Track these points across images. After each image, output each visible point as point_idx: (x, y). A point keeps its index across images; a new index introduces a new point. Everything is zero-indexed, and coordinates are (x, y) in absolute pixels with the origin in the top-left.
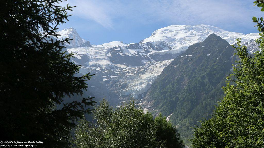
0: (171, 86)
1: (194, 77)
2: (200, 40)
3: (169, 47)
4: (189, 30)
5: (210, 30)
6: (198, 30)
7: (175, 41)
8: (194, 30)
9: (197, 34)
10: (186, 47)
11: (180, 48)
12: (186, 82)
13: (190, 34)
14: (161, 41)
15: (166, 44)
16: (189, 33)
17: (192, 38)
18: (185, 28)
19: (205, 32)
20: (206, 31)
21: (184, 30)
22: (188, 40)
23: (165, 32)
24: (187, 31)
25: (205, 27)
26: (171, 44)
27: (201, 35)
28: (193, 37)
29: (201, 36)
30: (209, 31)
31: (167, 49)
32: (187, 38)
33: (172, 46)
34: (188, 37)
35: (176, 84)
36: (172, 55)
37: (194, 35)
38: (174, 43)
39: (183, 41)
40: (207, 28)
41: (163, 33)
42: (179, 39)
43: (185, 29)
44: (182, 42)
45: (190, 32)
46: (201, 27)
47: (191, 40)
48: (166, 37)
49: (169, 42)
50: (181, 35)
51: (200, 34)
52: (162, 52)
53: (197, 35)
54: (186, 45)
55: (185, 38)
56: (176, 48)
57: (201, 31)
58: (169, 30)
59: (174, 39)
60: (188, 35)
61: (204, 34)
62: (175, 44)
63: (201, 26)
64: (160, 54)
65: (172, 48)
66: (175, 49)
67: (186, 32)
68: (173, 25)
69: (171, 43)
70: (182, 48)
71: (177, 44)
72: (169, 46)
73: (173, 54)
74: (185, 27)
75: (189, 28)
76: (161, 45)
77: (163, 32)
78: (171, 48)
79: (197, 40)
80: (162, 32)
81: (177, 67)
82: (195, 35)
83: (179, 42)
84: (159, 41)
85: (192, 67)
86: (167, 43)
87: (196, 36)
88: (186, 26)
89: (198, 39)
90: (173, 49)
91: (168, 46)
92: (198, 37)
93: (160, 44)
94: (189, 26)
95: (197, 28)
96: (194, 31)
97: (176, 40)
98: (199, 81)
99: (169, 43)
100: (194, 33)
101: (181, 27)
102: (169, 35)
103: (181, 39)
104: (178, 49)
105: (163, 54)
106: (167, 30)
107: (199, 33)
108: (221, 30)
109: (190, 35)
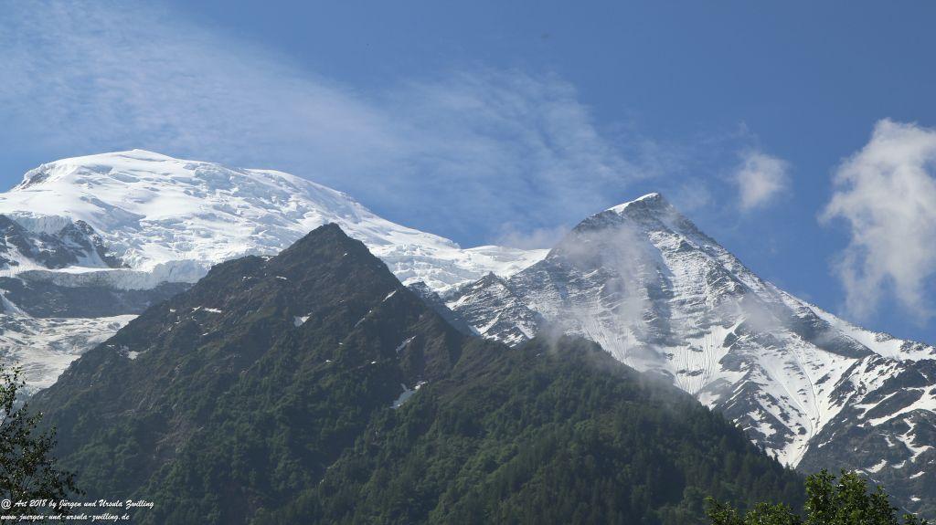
0: (102, 451)
1: (220, 419)
2: (260, 241)
3: (107, 255)
4: (213, 189)
5: (309, 203)
6: (254, 193)
7: (139, 229)
8: (236, 189)
9: (247, 213)
10: (188, 266)
11: (159, 265)
12: (179, 438)
13: (216, 208)
14: (69, 219)
15: (91, 238)
16: (209, 201)
17: (225, 225)
18: (192, 173)
19: (285, 210)
20: (293, 206)
21: (190, 182)
22: (202, 232)
23: (96, 176)
24: (203, 189)
25: (289, 184)
26: (116, 240)
27: (268, 220)
28: (227, 221)
29: (264, 226)
30: (303, 203)
31: (94, 264)
32: (198, 223)
33: (122, 249)
34: (203, 217)
35: (130, 442)
36: (119, 296)
37: (233, 212)
38: (135, 236)
39: (176, 234)
40: (297, 190)
41: (80, 182)
42: (158, 223)
43: (194, 179)
44: (170, 237)
45: (218, 195)
46: (271, 183)
47: (218, 237)
48: (96, 202)
49: (110, 229)
50: (172, 204)
51: (262, 212)
52: (68, 275)
53: (248, 217)
54: (192, 255)
55: (189, 222)
56: (140, 261)
57: (266, 202)
58: (112, 172)
59: (137, 218)
60: (204, 211)
61: (282, 214)
62: (137, 245)
63: (271, 177)
64: (58, 284)
65: (122, 260)
66: (136, 269)
67: (198, 194)
68: (136, 152)
69: (120, 234)
70: (172, 266)
71: (148, 245)
72: (106, 250)
73: (123, 291)
74: (194, 167)
75: (214, 176)
76: (68, 240)
77: (83, 177)
78: (113, 262)
79: (243, 240)
80: (79, 177)
81: (143, 360)
82: (239, 212)
83: (156, 238)
84: (57, 219)
85: (217, 370)
86: (100, 232)
87: (243, 220)
88: (199, 163)
89: (253, 238)
90: (127, 266)
91: (102, 250)
92: (253, 229)
93: (64, 231)
94: (215, 168)
95: (250, 180)
96: (236, 195)
97: (142, 224)
98: (242, 439)
99: (107, 235)
100: (236, 202)
101: (177, 167)
102: (114, 195)
103: (169, 223)
104: (148, 267)
105: (73, 285)
106: (104, 169)
107: (257, 210)
108: (358, 208)
109: (216, 212)
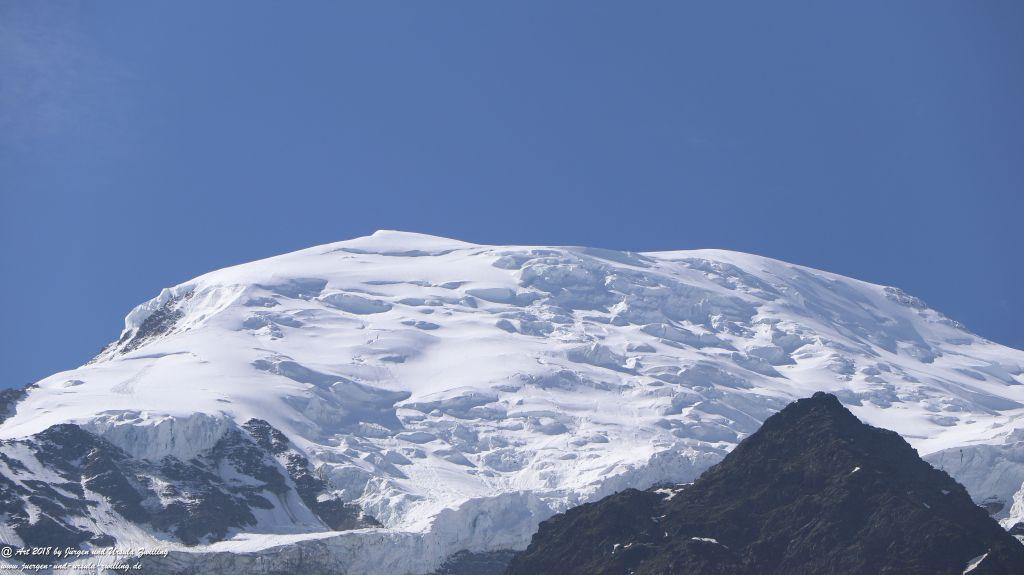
2: (685, 431)
3: (322, 498)
4: (565, 311)
5: (804, 322)
6: (669, 310)
7: (394, 425)
8: (622, 306)
9: (651, 363)
10: (515, 506)
11: (446, 512)
13: (575, 357)
14: (230, 420)
15: (283, 461)
16: (560, 341)
17: (599, 399)
18: (514, 276)
19: (744, 345)
20: (763, 336)
21: (513, 299)
22: (545, 422)
23: (289, 307)
24: (542, 312)
25: (750, 281)
26: (341, 458)
27: (703, 375)
28: (604, 387)
29: (693, 391)
30: (788, 325)
31: (294, 525)
32: (535, 400)
33: (356, 481)
34: (545, 382)
37: (616, 365)
38: (388, 445)
39: (485, 431)
40: (770, 293)
41: (253, 324)
42: (439, 407)
43: (521, 291)
44: (471, 441)
45: (579, 326)
46: (706, 283)
47: (584, 430)
48: (291, 369)
49: (327, 432)
50: (471, 357)
51: (688, 357)
53: (653, 373)
54: (525, 480)
55: (514, 398)
56: (399, 507)
57: (698, 330)
58: (327, 292)
59: (390, 399)
60: (545, 368)
61: (737, 358)
62: (391, 466)
63: (707, 268)
65: (358, 508)
66: (392, 527)
67: (532, 328)
68: (382, 238)
69: (352, 444)
70: (475, 512)
71: (418, 463)
72: (320, 486)
74: (518, 261)
75: (568, 280)
76: (228, 471)
77: (259, 311)
78: (338, 515)
79: (644, 433)
80: (249, 313)
82: (630, 364)
83: (436, 445)
84: (202, 422)
86: (304, 444)
87: (644, 382)
88: (529, 249)
89: (666, 425)
90: (369, 521)
91: (310, 486)
92: (667, 401)
93: (219, 450)
94: (568, 258)
95: (656, 281)
96: (622, 320)
97: (401, 414)
99: (320, 449)
100: (624, 338)
101: (480, 264)
102: (332, 348)
103: (466, 406)
104: (418, 521)
106: (308, 288)
107: (674, 352)
108: (931, 322)
109: (575, 368)
